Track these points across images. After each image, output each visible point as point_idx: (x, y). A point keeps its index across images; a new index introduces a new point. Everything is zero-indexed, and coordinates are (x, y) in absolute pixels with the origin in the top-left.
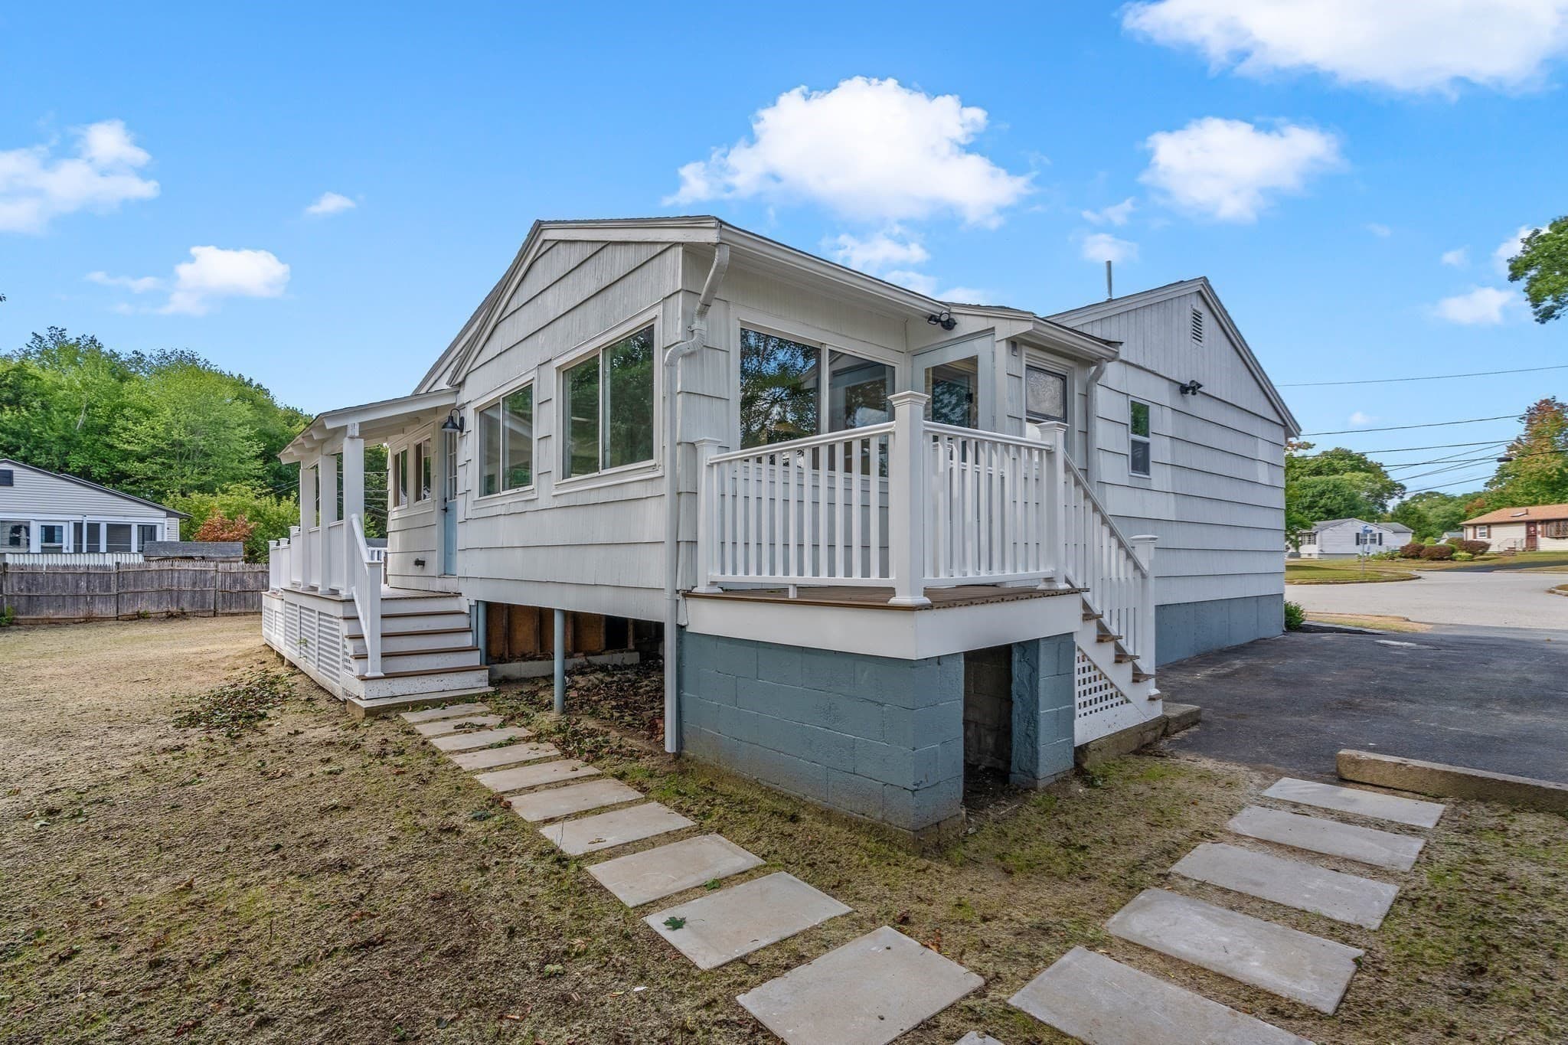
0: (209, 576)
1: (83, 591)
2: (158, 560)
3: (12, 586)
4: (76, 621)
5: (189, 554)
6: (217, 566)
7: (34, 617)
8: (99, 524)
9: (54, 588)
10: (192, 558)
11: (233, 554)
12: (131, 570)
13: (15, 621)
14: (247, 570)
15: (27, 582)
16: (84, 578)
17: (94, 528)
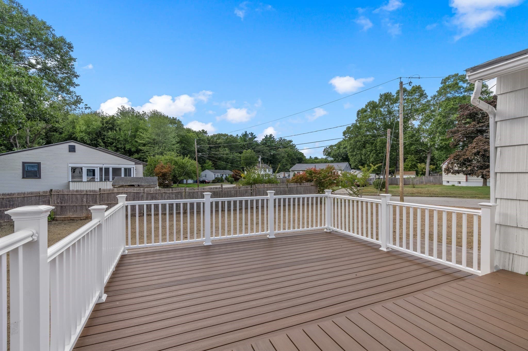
0: (140, 195)
1: (85, 204)
2: (119, 187)
3: (54, 200)
4: (82, 218)
5: (133, 184)
6: (144, 190)
7: (64, 217)
8: (109, 168)
9: (72, 202)
10: (133, 186)
11: (152, 183)
12: (106, 192)
13: (55, 219)
14: (158, 192)
15: (60, 199)
16: (85, 196)
17: (107, 170)
